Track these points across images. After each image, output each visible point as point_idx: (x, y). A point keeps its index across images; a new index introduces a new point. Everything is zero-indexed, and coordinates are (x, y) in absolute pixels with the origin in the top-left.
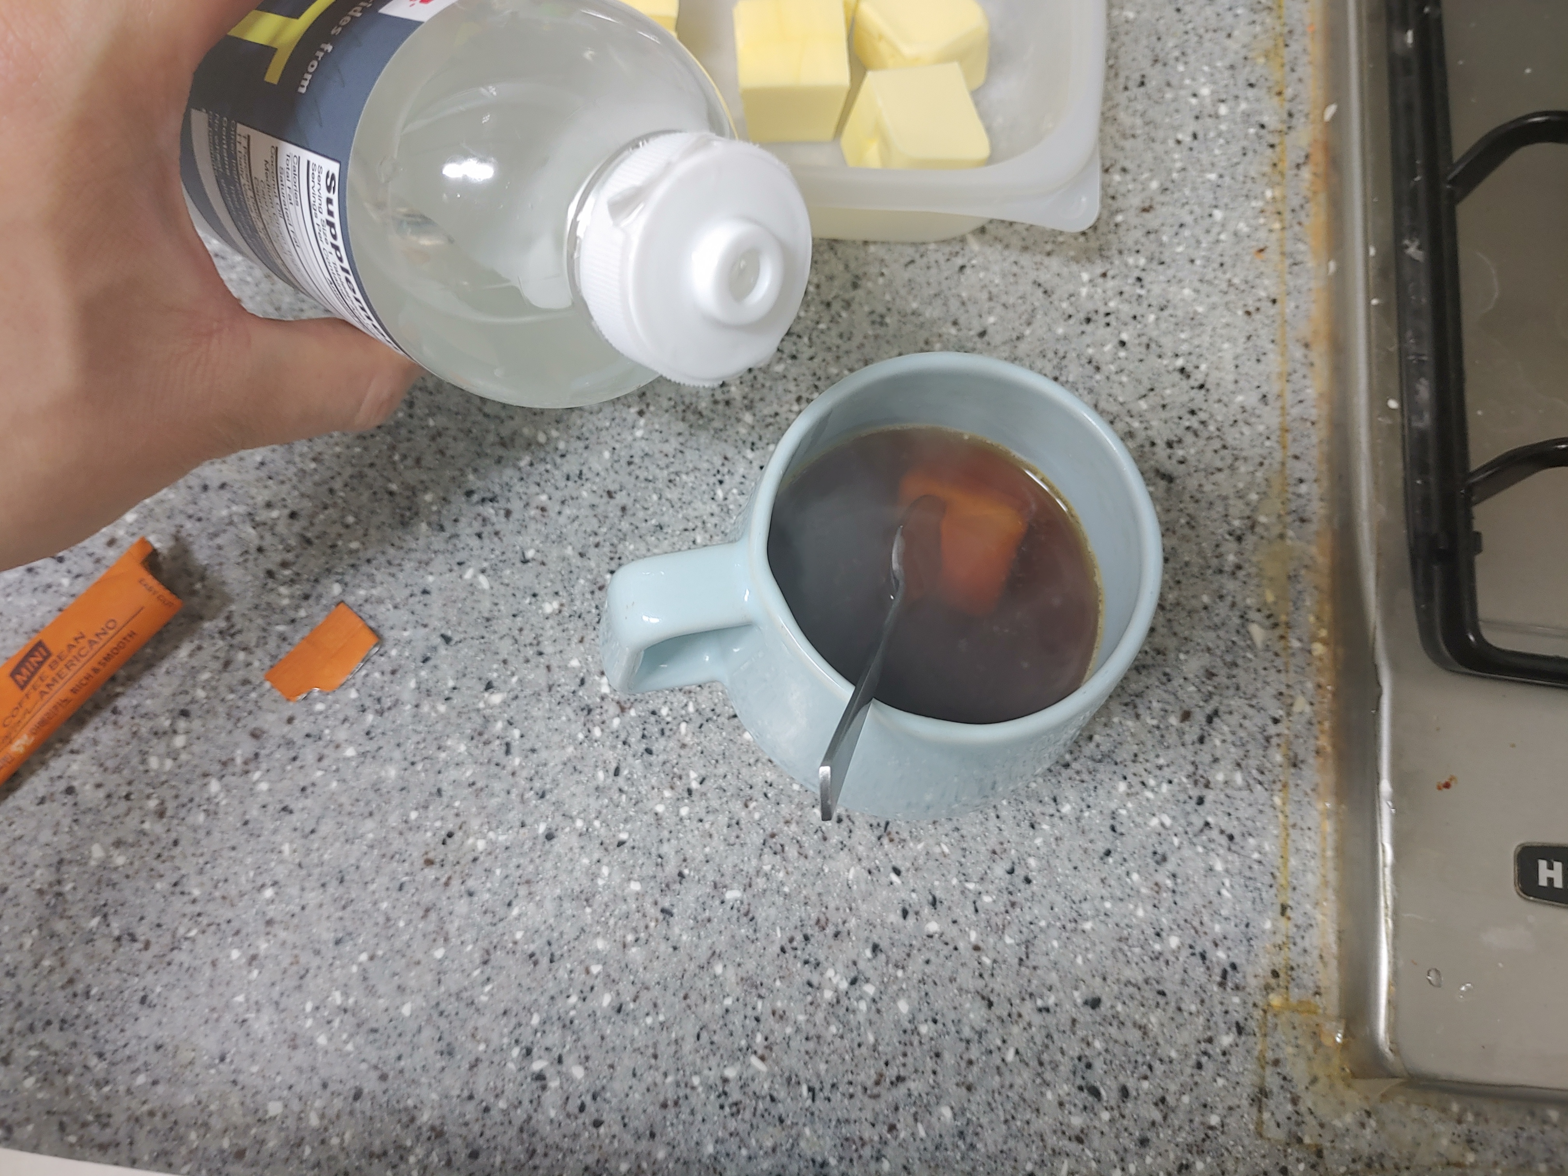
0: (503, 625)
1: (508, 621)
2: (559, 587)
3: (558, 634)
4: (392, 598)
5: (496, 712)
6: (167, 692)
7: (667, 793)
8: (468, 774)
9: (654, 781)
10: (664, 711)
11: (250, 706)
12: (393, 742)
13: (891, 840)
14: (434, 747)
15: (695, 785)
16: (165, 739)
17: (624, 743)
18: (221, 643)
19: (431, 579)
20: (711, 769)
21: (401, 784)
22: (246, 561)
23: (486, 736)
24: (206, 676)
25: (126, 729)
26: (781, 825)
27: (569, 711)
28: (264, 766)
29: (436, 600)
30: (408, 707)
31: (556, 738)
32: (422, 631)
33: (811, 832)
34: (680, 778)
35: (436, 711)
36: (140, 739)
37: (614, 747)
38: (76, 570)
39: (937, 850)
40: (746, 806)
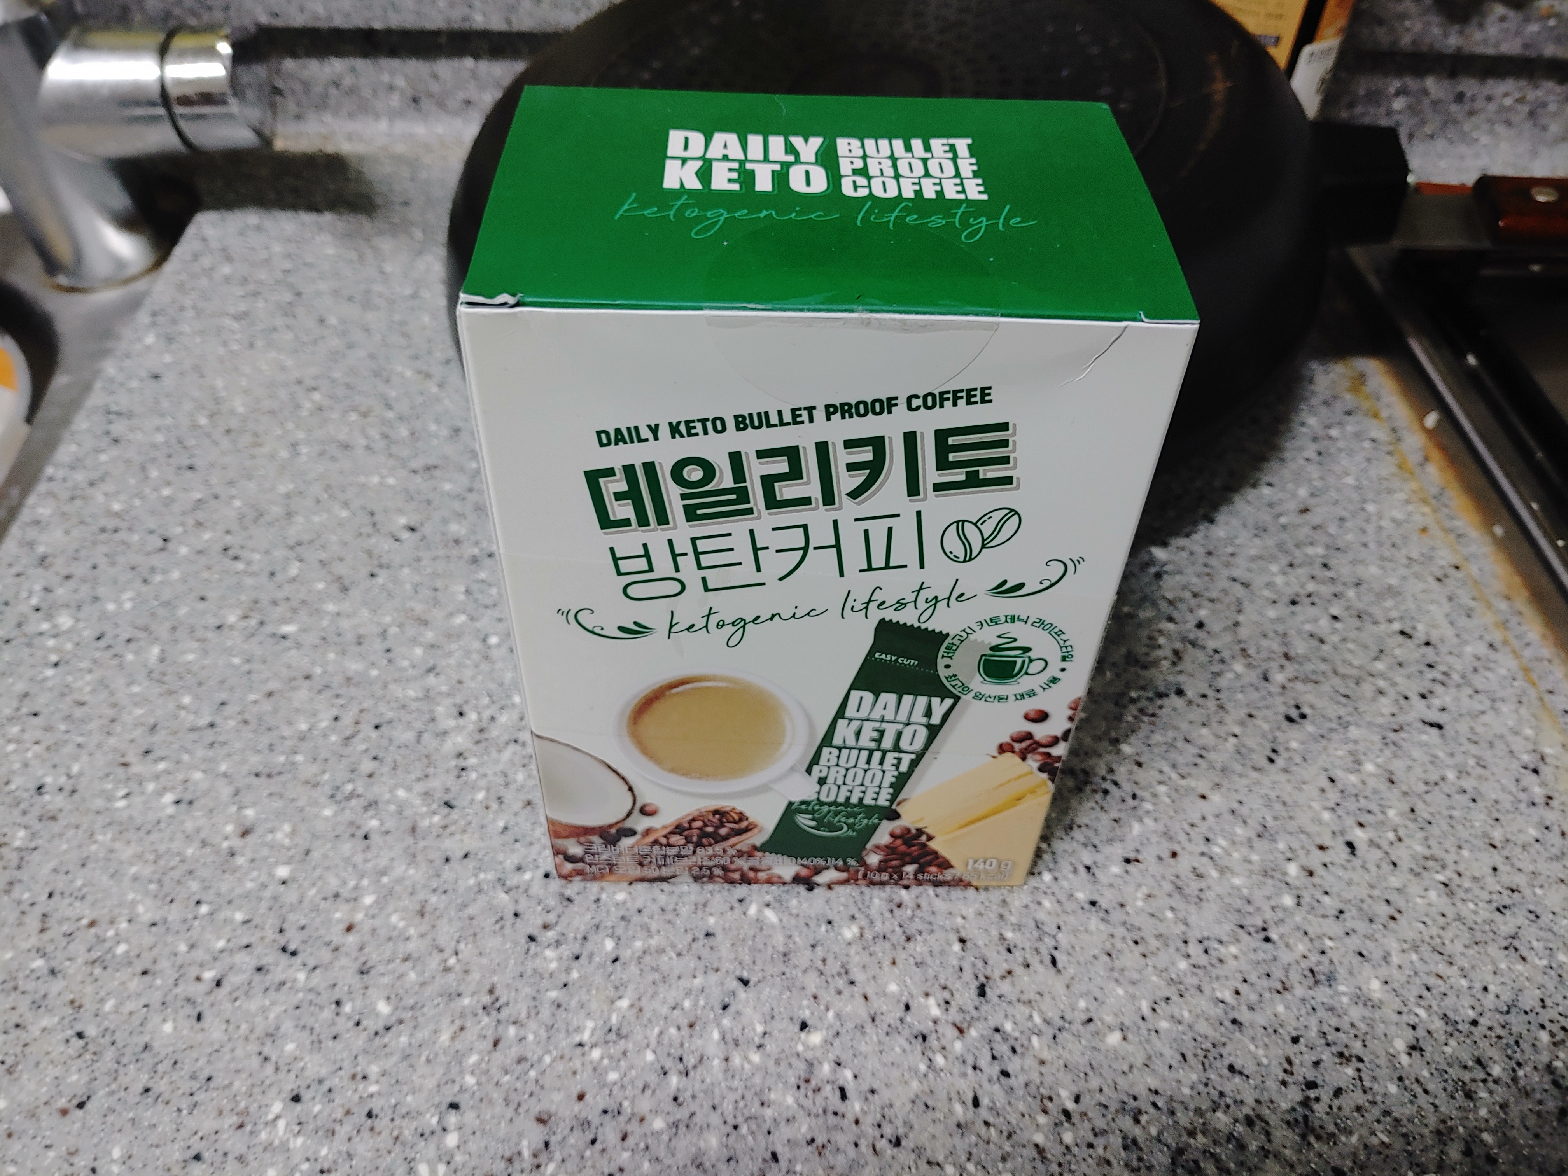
0: (803, 958)
1: (808, 953)
2: (854, 911)
3: (866, 958)
4: (673, 946)
5: (819, 1054)
6: (430, 1083)
7: (1042, 1119)
8: (804, 1129)
9: (1022, 1107)
10: (1008, 1027)
11: (531, 1087)
12: (707, 1106)
13: (1318, 1138)
14: (757, 1104)
15: (1070, 1105)
16: (435, 1139)
17: (975, 1068)
18: (486, 1020)
19: (712, 920)
20: (1082, 1083)
21: (726, 1154)
22: (502, 928)
23: (813, 1083)
24: (473, 1059)
25: (385, 1134)
26: (1185, 1138)
27: (901, 1041)
28: (558, 1156)
29: (722, 942)
30: (716, 1062)
31: (895, 1074)
32: (714, 978)
33: (1223, 1141)
34: (1050, 1099)
35: (749, 1062)
36: (403, 1144)
37: (964, 1075)
38: (312, 963)
39: (1374, 1141)
40: (1137, 1121)
